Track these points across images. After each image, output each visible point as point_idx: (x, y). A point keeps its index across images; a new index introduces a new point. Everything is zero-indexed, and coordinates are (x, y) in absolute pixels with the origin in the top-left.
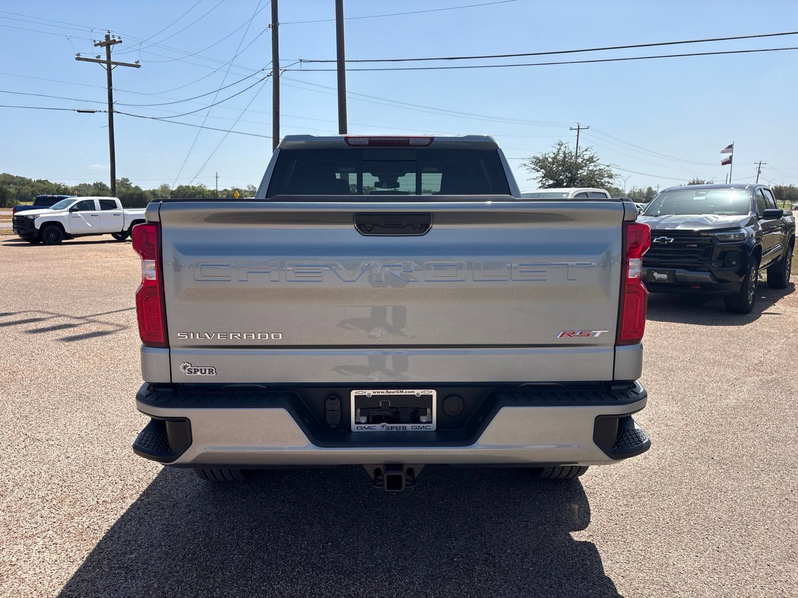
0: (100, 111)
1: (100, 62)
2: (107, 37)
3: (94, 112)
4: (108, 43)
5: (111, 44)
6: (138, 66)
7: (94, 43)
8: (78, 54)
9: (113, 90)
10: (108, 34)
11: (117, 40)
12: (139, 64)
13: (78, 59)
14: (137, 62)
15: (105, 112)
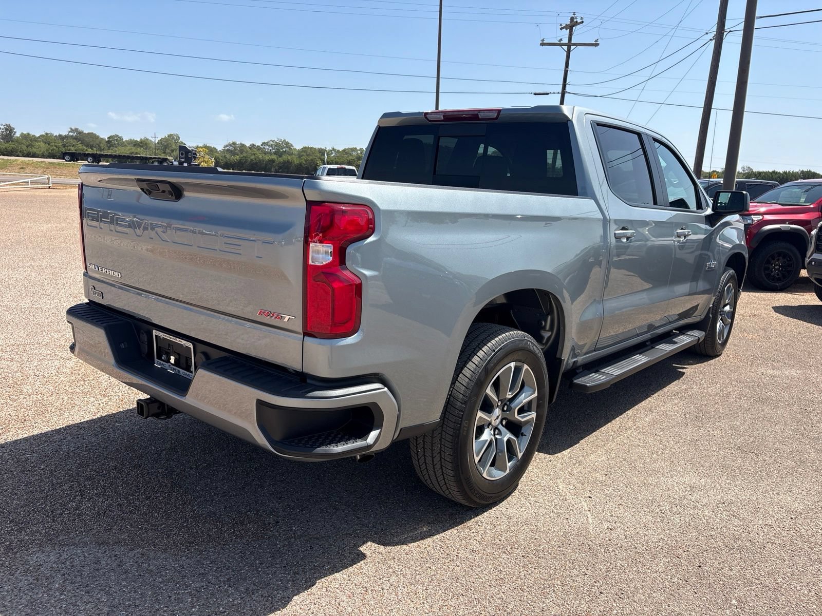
0: (554, 93)
1: (561, 45)
2: (572, 19)
3: (548, 94)
4: (572, 25)
5: (574, 26)
6: (597, 45)
7: (560, 27)
8: (543, 40)
9: (569, 71)
10: (573, 16)
11: (579, 21)
12: (598, 42)
13: (542, 44)
14: (597, 41)
15: (558, 93)
